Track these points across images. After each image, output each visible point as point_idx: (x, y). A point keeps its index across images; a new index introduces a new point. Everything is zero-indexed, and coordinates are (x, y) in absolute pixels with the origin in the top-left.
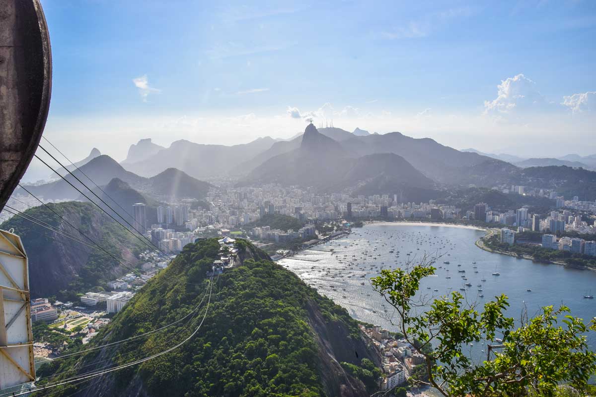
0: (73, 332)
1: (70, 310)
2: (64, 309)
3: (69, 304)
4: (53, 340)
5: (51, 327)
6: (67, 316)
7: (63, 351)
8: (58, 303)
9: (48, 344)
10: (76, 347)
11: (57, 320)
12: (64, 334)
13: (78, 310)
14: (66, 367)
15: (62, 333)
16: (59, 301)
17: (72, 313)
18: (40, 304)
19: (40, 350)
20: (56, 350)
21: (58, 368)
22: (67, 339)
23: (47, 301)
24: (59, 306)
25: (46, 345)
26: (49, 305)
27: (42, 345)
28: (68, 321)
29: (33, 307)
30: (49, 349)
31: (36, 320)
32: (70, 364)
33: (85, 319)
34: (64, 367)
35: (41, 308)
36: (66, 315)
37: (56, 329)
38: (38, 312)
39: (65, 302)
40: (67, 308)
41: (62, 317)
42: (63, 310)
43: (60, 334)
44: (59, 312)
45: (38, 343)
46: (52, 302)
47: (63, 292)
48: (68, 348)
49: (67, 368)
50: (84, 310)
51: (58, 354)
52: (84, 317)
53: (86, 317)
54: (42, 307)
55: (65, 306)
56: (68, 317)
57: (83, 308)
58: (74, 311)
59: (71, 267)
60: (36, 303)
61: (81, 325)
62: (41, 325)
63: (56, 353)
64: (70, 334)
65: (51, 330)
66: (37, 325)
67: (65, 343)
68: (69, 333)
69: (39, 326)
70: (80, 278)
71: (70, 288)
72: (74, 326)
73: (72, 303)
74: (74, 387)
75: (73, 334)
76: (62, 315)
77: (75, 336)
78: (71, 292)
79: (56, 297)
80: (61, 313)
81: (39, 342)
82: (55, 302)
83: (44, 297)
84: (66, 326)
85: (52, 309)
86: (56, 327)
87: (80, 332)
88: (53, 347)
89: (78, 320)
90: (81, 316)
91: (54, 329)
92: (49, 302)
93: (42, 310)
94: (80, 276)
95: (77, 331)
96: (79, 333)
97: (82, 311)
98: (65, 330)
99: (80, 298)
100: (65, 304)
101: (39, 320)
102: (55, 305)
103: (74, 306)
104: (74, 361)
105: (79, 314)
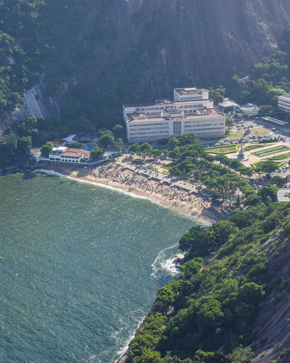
0: (257, 171)
1: (250, 123)
2: (240, 118)
3: (250, 109)
4: (215, 181)
5: (212, 152)
6: (245, 134)
7: (233, 209)
8: (228, 103)
9: (204, 187)
10: (262, 204)
11: (222, 141)
12: (238, 173)
13: (268, 125)
14: (242, 242)
15: (232, 170)
16: (230, 99)
17: (258, 129)
18: (190, 100)
19: (187, 197)
20: (219, 204)
21: (224, 243)
22: (244, 184)
23: (205, 94)
24: (228, 110)
25: (199, 188)
26: (210, 105)
27: (193, 188)
28: (247, 145)
29: (178, 105)
30: (206, 199)
31: (183, 133)
32: (250, 238)
33: (284, 147)
34: (238, 243)
35: (193, 109)
36: (243, 131)
37: (221, 159)
38: (186, 116)
39: (243, 103)
40: (247, 118)
41: (235, 135)
42: (237, 119)
43: (229, 172)
44: (229, 123)
45: (183, 182)
46: (216, 100)
47: (242, 80)
48: (246, 204)
49: (245, 247)
50: (283, 126)
51: (222, 212)
52: (280, 144)
53: (285, 144)
54: (195, 106)
55: (241, 112)
56: (247, 137)
57: (282, 123)
58: (261, 127)
59: (263, 25)
60: (183, 96)
61: (275, 158)
62: (192, 145)
63: (219, 209)
64: (250, 176)
65: (211, 159)
66: (183, 144)
67: (239, 193)
68: (248, 172)
69: (186, 147)
70: (280, 52)
71: (257, 74)
72: (258, 159)
73: (258, 109)
74: (259, 290)
75: (255, 176)
76: (234, 130)
77: (259, 181)
78: (260, 82)
79: (224, 90)
80: (232, 126)
81: (185, 179)
82: (222, 101)
83: (201, 85)
84: (241, 156)
85: (214, 115)
86: (222, 155)
87: (273, 175)
88: (215, 197)
89: (269, 146)
90: (276, 140)
91: (218, 159)
92: (211, 97)
93: (195, 115)
94: (281, 47)
95: (266, 171)
96: (268, 177)
97: (278, 128)
98: (240, 165)
99: (277, 100)
100: (242, 109)
101: (187, 133)
102: (222, 107)
103: (261, 114)
104: (261, 233)
105: (271, 134)
